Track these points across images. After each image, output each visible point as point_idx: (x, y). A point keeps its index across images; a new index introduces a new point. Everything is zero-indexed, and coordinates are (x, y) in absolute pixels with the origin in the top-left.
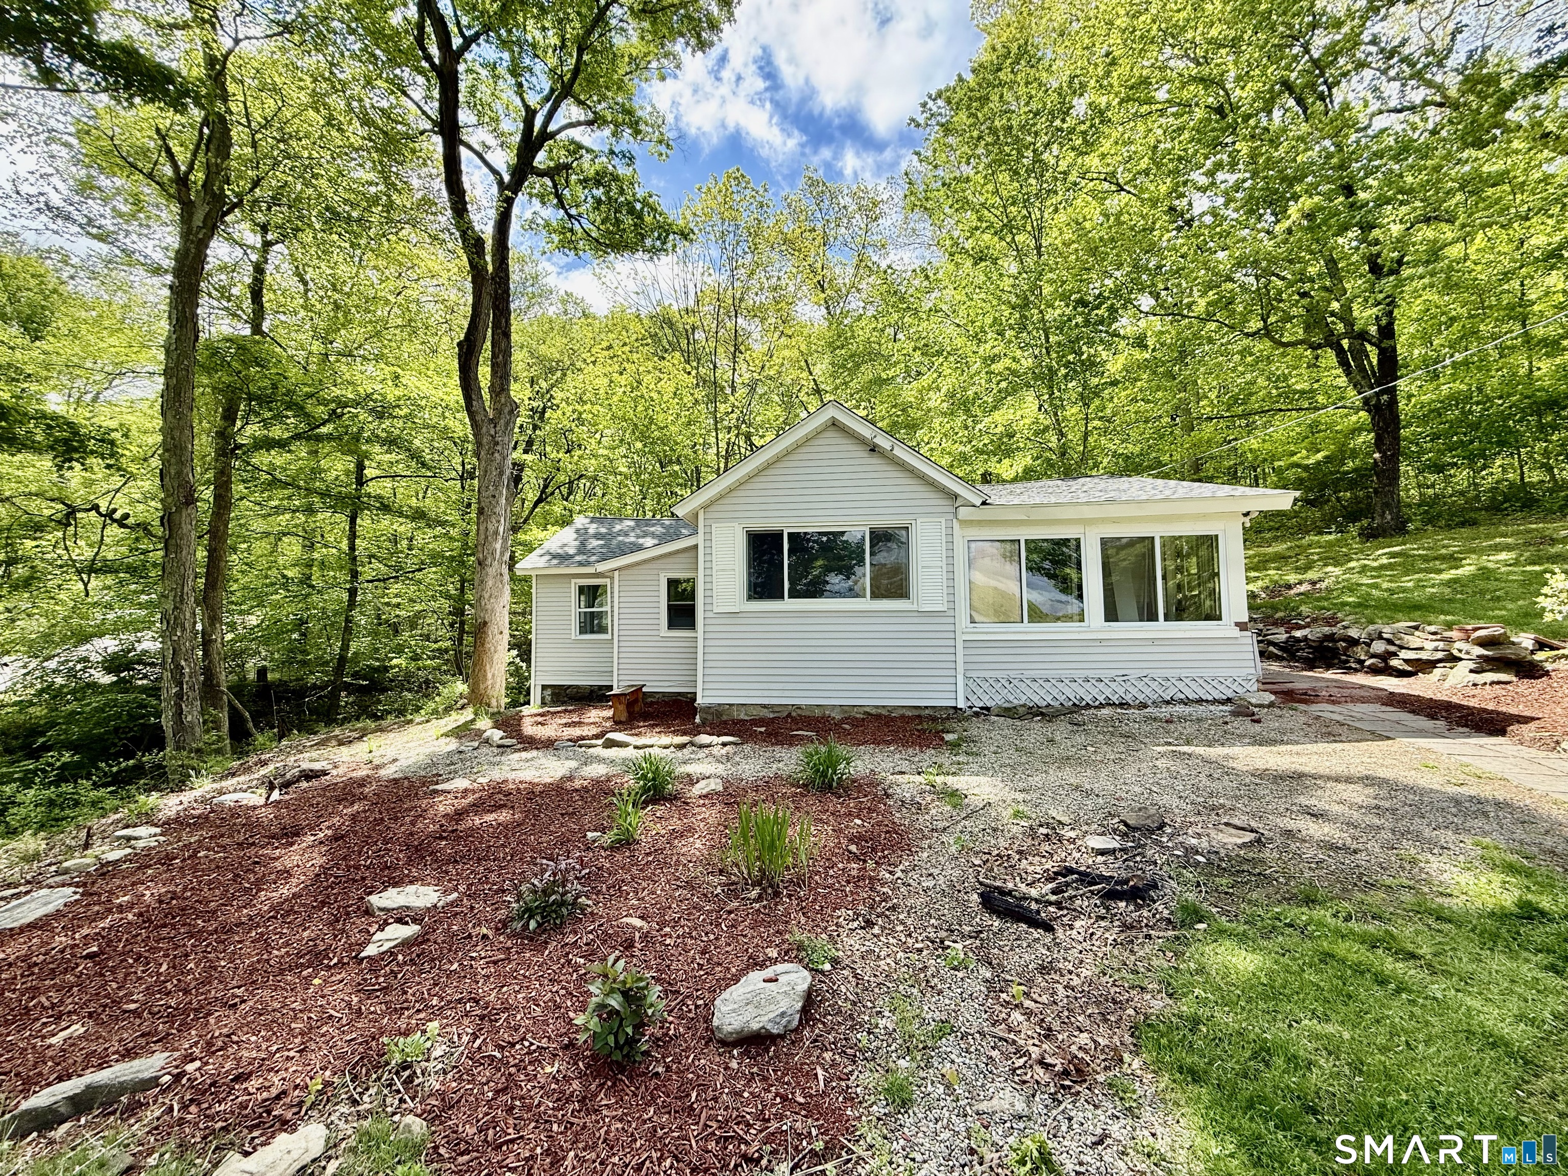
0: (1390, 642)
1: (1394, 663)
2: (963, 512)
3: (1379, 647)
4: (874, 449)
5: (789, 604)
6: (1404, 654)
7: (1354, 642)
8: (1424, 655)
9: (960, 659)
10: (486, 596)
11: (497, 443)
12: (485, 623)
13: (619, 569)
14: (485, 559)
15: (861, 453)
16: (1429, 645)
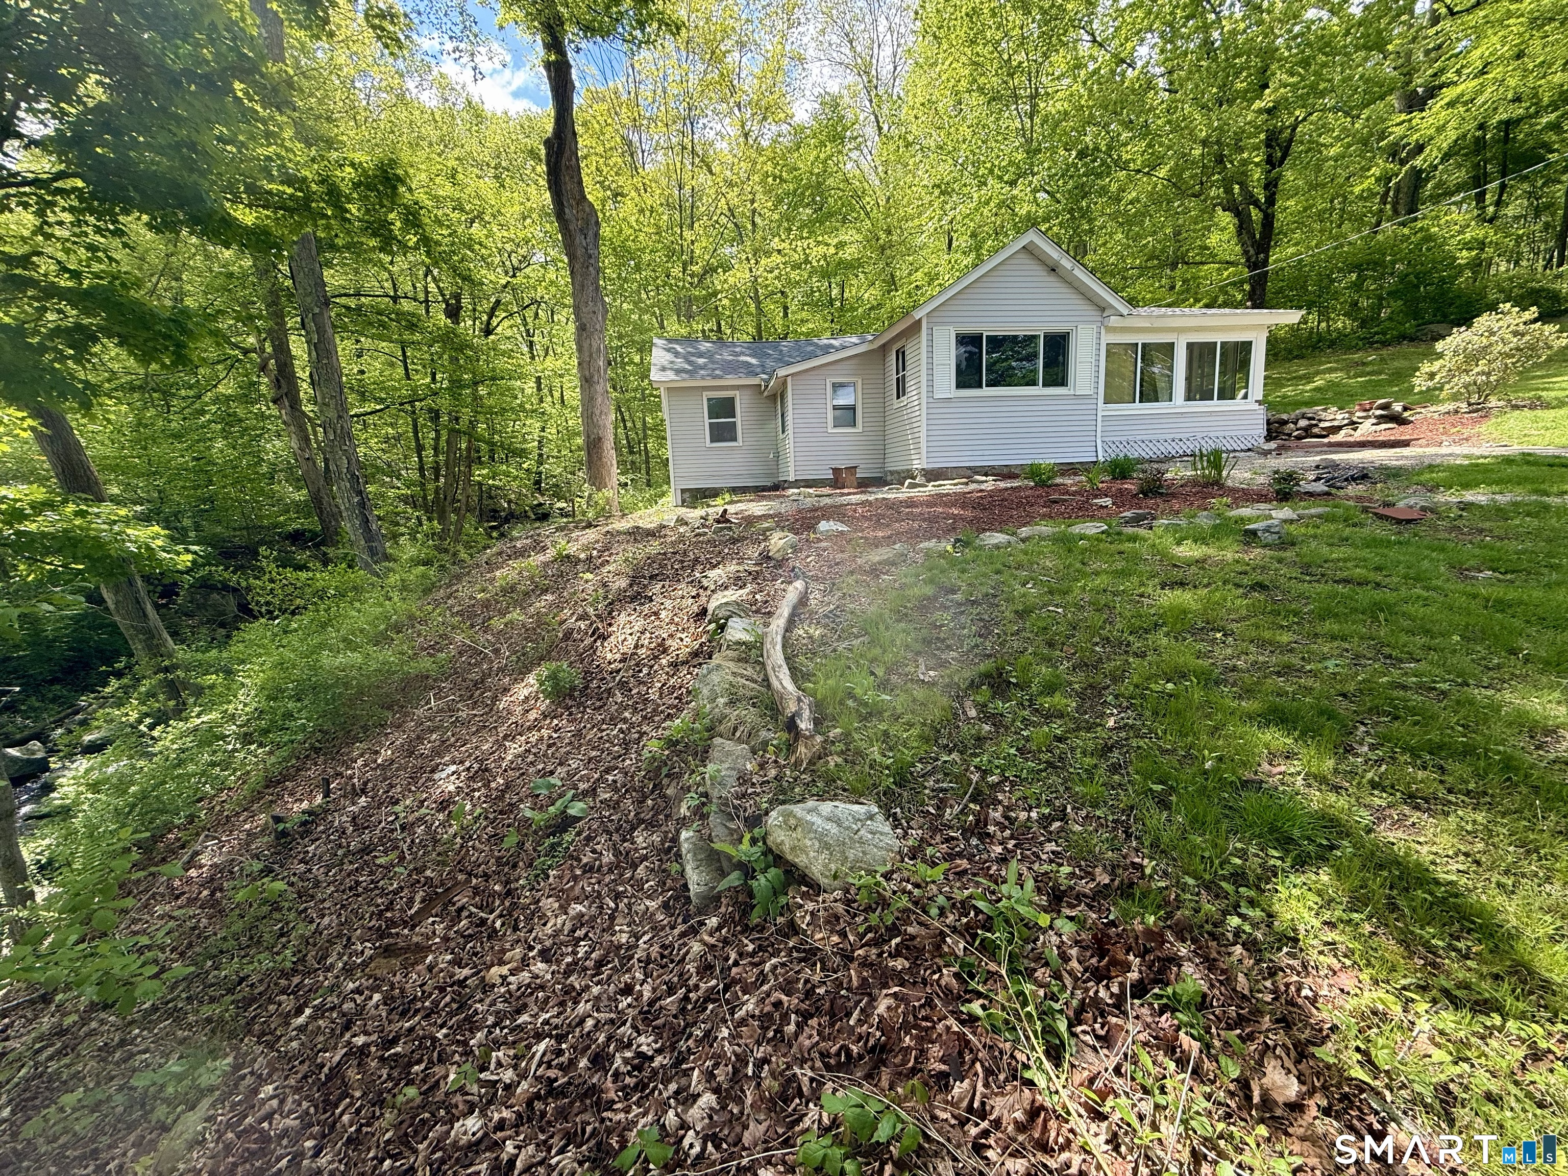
0: (1310, 419)
1: (1316, 430)
2: (1114, 321)
3: (1303, 423)
4: (1053, 270)
5: (987, 391)
6: (1322, 425)
7: (1285, 422)
8: (1336, 423)
9: (1099, 429)
10: (597, 412)
11: (590, 257)
12: (600, 439)
13: (792, 375)
14: (592, 377)
15: (1040, 272)
16: (1339, 417)
